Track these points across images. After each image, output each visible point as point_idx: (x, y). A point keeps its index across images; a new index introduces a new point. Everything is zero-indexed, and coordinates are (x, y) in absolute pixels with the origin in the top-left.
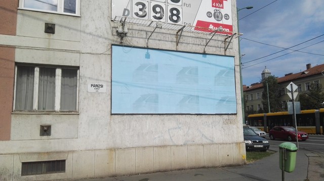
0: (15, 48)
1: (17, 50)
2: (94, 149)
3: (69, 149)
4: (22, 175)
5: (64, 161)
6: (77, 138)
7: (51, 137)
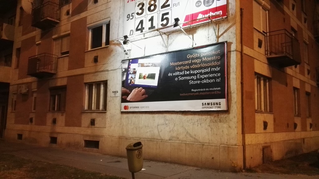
1: (85, 76)
2: (113, 136)
3: (101, 134)
4: (85, 147)
5: (99, 141)
6: (105, 128)
7: (95, 126)
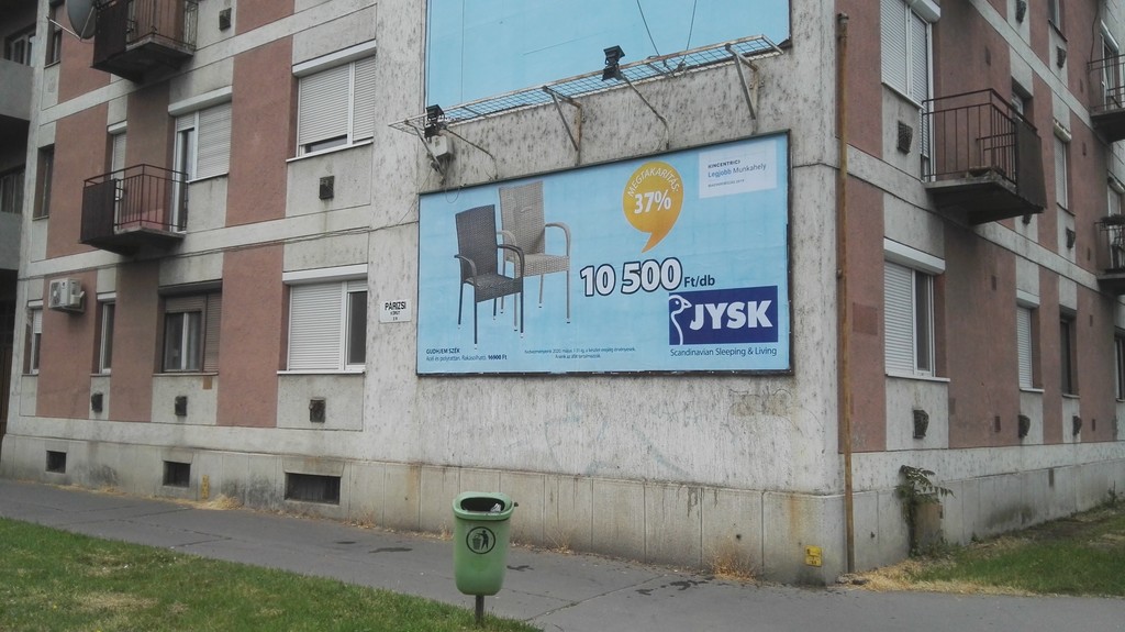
0: (284, 243)
1: (286, 248)
2: (387, 459)
3: (348, 454)
4: (286, 498)
5: (339, 478)
6: (361, 431)
7: (325, 426)
